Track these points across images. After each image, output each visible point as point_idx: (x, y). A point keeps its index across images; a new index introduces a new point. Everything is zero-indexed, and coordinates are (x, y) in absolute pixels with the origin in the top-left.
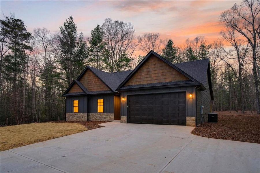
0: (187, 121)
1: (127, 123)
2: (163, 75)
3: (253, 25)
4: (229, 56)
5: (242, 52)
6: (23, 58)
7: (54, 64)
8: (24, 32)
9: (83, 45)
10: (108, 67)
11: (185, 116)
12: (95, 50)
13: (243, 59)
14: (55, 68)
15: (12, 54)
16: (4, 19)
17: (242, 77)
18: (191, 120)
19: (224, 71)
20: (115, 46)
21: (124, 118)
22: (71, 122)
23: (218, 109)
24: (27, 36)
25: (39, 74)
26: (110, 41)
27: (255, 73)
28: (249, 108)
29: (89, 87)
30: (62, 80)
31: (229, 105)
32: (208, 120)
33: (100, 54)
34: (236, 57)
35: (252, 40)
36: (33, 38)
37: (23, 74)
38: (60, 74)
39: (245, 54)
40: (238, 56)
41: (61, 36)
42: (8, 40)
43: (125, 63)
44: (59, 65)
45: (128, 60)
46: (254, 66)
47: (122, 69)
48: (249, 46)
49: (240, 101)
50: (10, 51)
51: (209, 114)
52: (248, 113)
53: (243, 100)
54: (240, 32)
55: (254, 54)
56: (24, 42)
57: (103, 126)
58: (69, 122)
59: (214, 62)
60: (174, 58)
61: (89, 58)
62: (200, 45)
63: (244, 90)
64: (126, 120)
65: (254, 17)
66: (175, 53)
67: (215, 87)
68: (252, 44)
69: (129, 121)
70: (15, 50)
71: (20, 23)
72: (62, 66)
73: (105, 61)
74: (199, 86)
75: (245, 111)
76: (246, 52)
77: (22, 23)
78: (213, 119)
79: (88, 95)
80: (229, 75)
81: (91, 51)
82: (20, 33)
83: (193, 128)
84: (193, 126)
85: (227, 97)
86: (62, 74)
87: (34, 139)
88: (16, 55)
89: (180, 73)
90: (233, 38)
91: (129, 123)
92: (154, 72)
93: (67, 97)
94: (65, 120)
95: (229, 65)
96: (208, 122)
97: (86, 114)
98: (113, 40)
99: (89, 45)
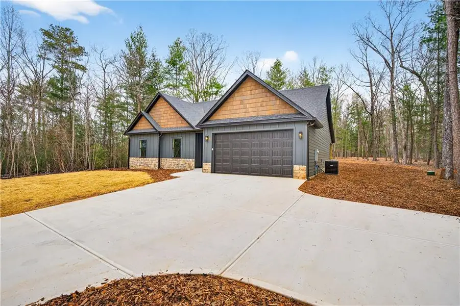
0: (294, 171)
1: (212, 173)
2: (261, 106)
3: (391, 40)
4: (358, 82)
5: (376, 78)
6: (74, 82)
7: (118, 91)
8: (75, 46)
9: (157, 65)
10: (192, 96)
11: (292, 164)
12: (174, 72)
13: (377, 88)
14: (118, 95)
15: (58, 75)
16: (47, 28)
17: (375, 112)
18: (300, 169)
19: (351, 103)
20: (202, 66)
21: (207, 166)
22: (136, 170)
23: (341, 154)
24: (80, 51)
25: (97, 104)
26: (194, 59)
27: (393, 106)
28: (384, 154)
29: (162, 121)
30: (127, 111)
31: (356, 150)
32: (326, 170)
33: (181, 77)
34: (369, 84)
35: (390, 61)
36: (87, 54)
37: (72, 104)
38: (124, 104)
39: (380, 81)
40: (371, 82)
41: (127, 51)
42: (51, 56)
43: (215, 90)
44: (124, 92)
45: (219, 87)
46: (392, 97)
47: (211, 97)
48: (385, 69)
49: (371, 144)
50: (55, 71)
51: (326, 162)
52: (382, 161)
53: (376, 142)
54: (375, 50)
55: (392, 81)
56: (74, 60)
57: (176, 177)
58: (133, 170)
59: (338, 91)
60: (283, 83)
61: (165, 82)
62: (318, 67)
63: (377, 129)
64: (210, 169)
65: (393, 30)
66: (285, 77)
67: (337, 125)
68: (390, 66)
69: (214, 171)
70: (61, 71)
71: (69, 33)
72: (127, 93)
73: (187, 86)
74: (313, 121)
75: (378, 159)
76: (381, 77)
77: (71, 33)
78: (332, 169)
79: (159, 133)
80: (357, 109)
81: (168, 73)
82: (68, 47)
83: (302, 182)
84: (303, 178)
85: (354, 138)
86: (127, 103)
87: (70, 196)
88: (62, 77)
89: (287, 102)
90: (365, 58)
91: (214, 173)
92: (251, 101)
93: (131, 135)
94: (129, 168)
95: (358, 95)
96: (326, 172)
97: (157, 160)
98: (198, 58)
99: (165, 65)
